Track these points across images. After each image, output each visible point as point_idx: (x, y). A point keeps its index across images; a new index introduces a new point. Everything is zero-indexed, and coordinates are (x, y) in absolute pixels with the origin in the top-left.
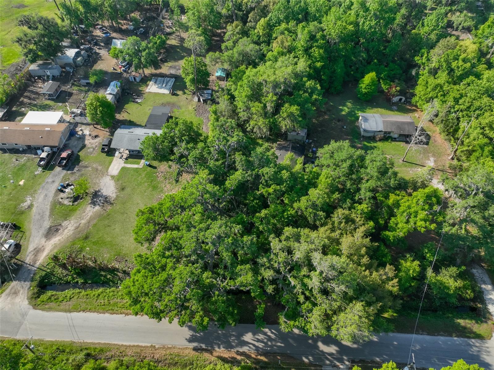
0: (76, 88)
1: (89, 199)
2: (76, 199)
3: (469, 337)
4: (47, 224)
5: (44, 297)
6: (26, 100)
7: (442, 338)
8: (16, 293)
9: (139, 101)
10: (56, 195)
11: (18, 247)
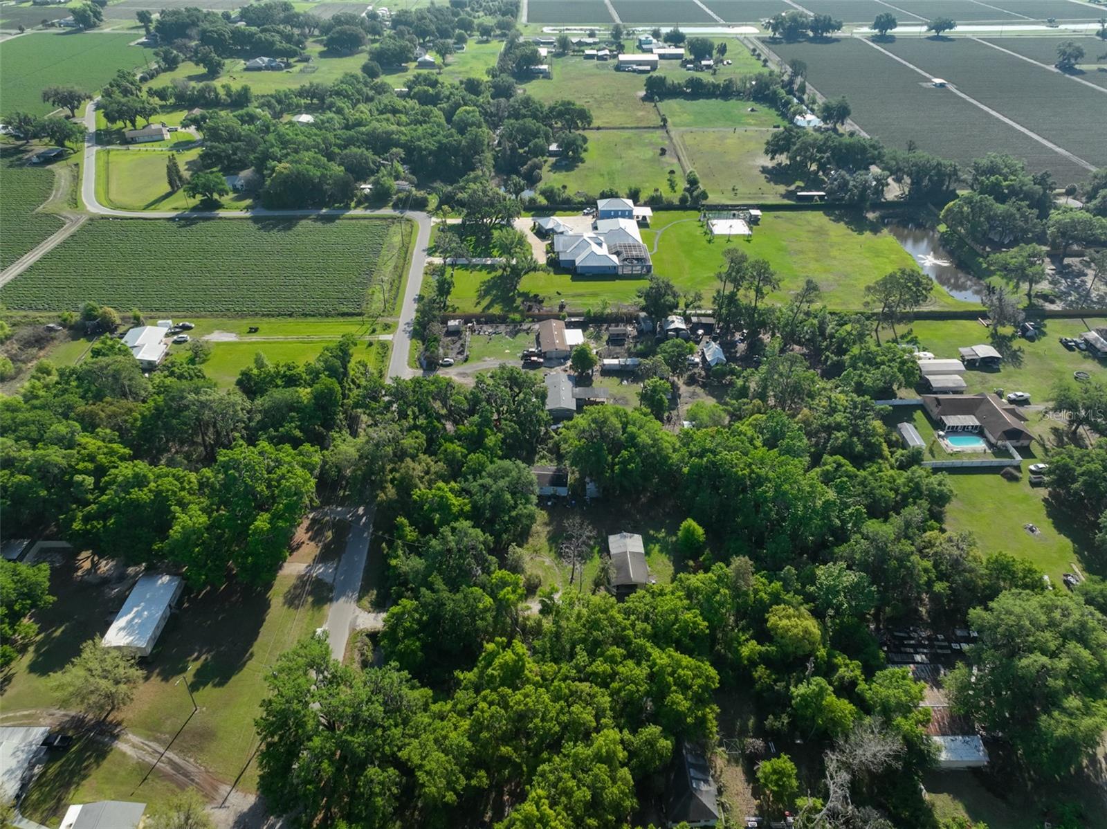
0: (631, 345)
3: (360, 592)
4: (469, 371)
7: (362, 574)
8: (415, 373)
9: (625, 382)
11: (450, 365)
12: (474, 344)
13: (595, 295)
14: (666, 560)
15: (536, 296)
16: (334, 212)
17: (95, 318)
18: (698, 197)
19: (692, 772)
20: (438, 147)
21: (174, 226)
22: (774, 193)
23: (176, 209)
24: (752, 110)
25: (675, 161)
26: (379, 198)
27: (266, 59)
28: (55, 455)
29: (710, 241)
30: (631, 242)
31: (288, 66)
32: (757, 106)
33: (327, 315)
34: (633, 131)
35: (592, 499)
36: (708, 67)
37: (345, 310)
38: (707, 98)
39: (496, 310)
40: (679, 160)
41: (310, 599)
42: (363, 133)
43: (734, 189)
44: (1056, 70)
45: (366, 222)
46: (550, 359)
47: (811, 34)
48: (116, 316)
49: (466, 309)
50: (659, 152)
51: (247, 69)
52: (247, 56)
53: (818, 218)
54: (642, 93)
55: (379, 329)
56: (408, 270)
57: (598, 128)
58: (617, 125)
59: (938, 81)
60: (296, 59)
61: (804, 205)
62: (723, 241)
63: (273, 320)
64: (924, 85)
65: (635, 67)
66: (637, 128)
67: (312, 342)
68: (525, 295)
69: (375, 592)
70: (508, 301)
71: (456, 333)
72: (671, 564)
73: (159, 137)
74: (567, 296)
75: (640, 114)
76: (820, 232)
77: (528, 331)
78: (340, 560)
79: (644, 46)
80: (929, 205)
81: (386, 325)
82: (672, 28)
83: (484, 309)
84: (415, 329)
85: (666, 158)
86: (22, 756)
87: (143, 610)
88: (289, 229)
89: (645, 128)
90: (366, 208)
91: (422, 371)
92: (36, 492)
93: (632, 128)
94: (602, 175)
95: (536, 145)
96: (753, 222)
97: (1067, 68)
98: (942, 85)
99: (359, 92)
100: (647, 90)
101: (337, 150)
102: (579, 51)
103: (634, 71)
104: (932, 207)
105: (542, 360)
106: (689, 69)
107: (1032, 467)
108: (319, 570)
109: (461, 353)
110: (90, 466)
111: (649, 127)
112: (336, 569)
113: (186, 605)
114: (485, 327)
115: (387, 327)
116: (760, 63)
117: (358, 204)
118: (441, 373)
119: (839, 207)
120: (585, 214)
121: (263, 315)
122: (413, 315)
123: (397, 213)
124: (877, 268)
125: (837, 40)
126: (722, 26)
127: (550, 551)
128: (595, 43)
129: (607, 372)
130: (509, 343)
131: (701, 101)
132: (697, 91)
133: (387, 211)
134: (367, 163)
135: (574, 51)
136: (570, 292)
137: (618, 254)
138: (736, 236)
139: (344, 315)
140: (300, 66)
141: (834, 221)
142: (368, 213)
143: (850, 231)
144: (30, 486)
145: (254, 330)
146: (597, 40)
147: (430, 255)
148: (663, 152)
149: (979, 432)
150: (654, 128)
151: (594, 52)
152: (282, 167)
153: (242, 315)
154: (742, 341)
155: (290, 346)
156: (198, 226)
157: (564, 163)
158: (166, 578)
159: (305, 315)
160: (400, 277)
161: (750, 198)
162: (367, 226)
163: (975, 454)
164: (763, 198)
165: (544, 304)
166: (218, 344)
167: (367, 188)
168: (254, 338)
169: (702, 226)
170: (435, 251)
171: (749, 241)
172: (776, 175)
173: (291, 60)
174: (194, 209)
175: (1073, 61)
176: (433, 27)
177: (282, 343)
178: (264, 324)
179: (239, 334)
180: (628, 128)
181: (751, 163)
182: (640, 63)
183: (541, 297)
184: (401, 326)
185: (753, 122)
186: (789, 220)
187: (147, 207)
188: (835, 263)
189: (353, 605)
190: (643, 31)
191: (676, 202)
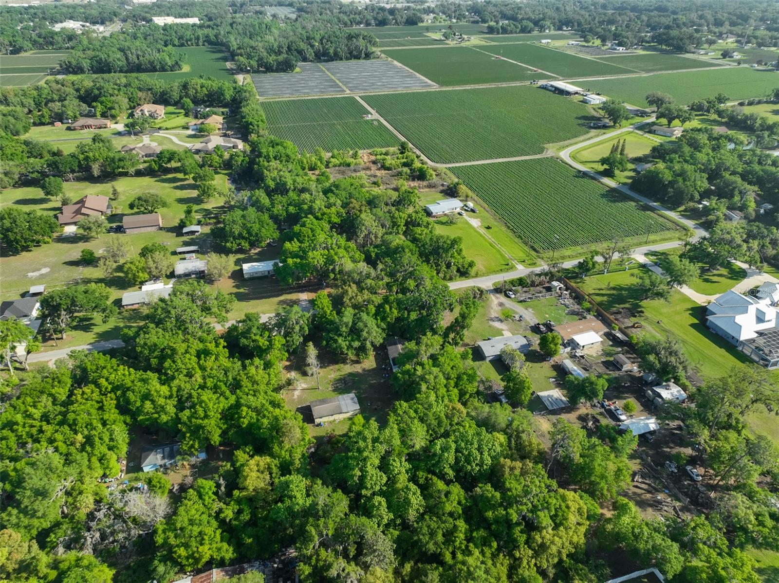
4: (508, 306)
5: (476, 289)
8: (488, 287)
9: (551, 380)
10: (520, 315)
11: (509, 297)
12: (544, 301)
16: (658, 207)
19: (167, 449)
23: (592, 168)
33: (526, 244)
39: (598, 299)
49: (584, 286)
55: (528, 263)
63: (505, 229)
67: (494, 247)
68: (636, 307)
71: (549, 288)
83: (593, 294)
86: (193, 269)
90: (682, 215)
91: (492, 288)
114: (569, 300)
115: (532, 264)
117: (681, 211)
121: (507, 225)
123: (692, 227)
130: (559, 314)
133: (690, 223)
136: (670, 328)
137: (762, 335)
142: (677, 217)
145: (488, 228)
153: (500, 220)
155: (484, 242)
156: (583, 179)
165: (630, 318)
167: (705, 204)
168: (482, 230)
174: (599, 172)
178: (500, 229)
179: (482, 225)
184: (536, 269)
187: (582, 162)
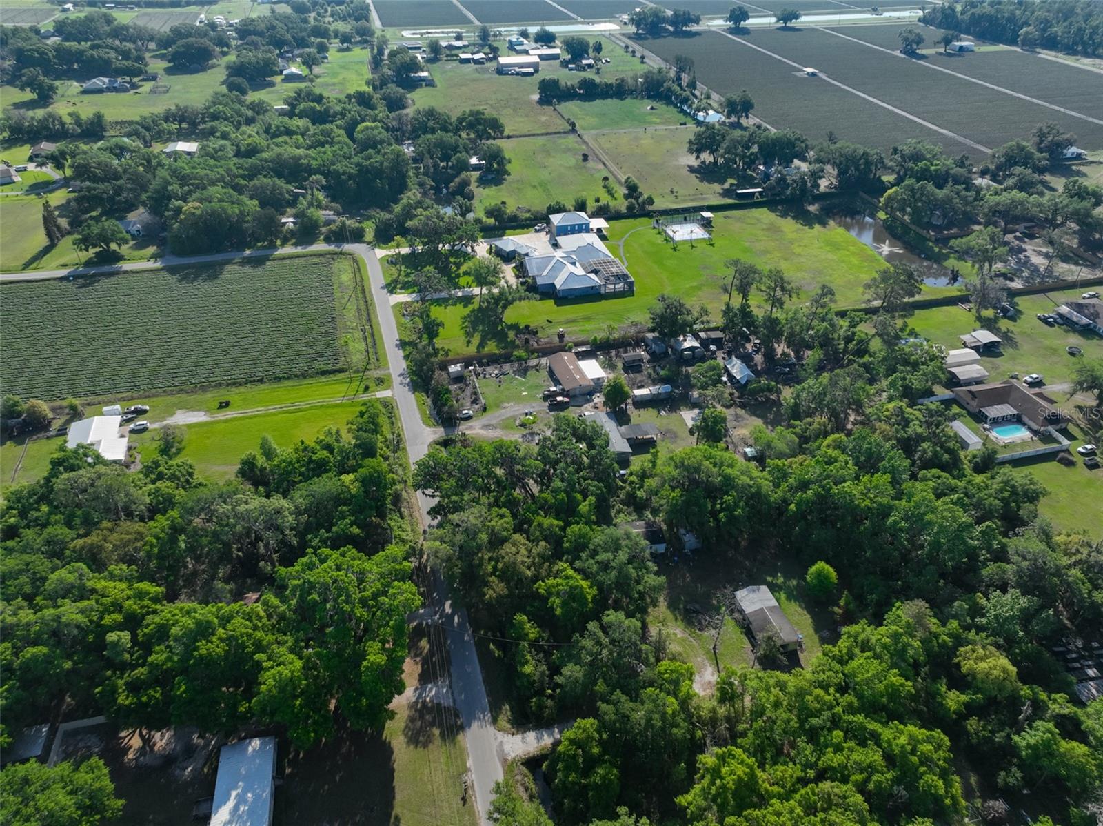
0: (650, 370)
1: (527, 431)
2: (523, 425)
3: (491, 711)
4: (493, 422)
5: (438, 447)
6: (613, 353)
7: (483, 689)
8: (436, 433)
9: (663, 413)
10: (521, 414)
11: (470, 418)
12: (485, 390)
13: (588, 319)
14: (799, 609)
15: (527, 327)
16: (260, 253)
17: (19, 414)
18: (644, 203)
20: (359, 171)
21: (71, 287)
22: (712, 193)
23: (64, 266)
24: (652, 108)
25: (601, 166)
26: (307, 232)
27: (106, 80)
28: (71, 612)
29: (675, 249)
30: (602, 258)
31: (134, 86)
32: (655, 104)
34: (545, 137)
35: (692, 551)
36: (590, 66)
37: (325, 367)
38: (603, 99)
39: (492, 347)
40: (605, 165)
41: (436, 732)
42: (266, 160)
43: (672, 192)
44: (903, 56)
45: (302, 261)
46: (575, 396)
47: (671, 29)
48: (44, 407)
49: (459, 351)
50: (581, 157)
51: (85, 92)
52: (81, 76)
53: (764, 215)
54: (536, 97)
55: (372, 385)
56: (375, 312)
57: (509, 137)
58: (525, 132)
59: (810, 70)
60: (141, 78)
61: (746, 203)
62: (687, 246)
63: (242, 389)
64: (798, 74)
65: (517, 70)
66: (547, 134)
67: (300, 410)
68: (514, 327)
69: (507, 707)
70: (500, 336)
71: (459, 379)
72: (805, 612)
73: (8, 180)
74: (560, 323)
75: (544, 118)
76: (772, 229)
77: (537, 368)
78: (450, 676)
79: (517, 48)
80: (861, 193)
81: (378, 379)
82: (539, 28)
83: (478, 348)
84: (412, 380)
85: (591, 164)
87: (245, 791)
88: (216, 277)
89: (555, 133)
90: (296, 245)
91: (442, 429)
92: (59, 666)
93: (542, 134)
94: (534, 187)
95: (458, 160)
96: (707, 224)
97: (911, 53)
98: (814, 74)
99: (238, 113)
100: (540, 93)
101: (243, 182)
102: (453, 56)
103: (517, 74)
104: (865, 196)
105: (566, 399)
106: (571, 69)
107: (1081, 449)
108: (431, 692)
109: (475, 401)
110: (118, 617)
111: (559, 133)
112: (451, 687)
113: (288, 770)
114: (489, 369)
115: (380, 382)
116: (637, 60)
117: (285, 241)
118: (463, 428)
119: (781, 202)
120: (537, 231)
121: (228, 385)
122: (404, 364)
123: (332, 248)
124: (843, 261)
125: (697, 34)
126: (582, 23)
127: (676, 619)
128: (465, 46)
129: (641, 404)
130: (522, 384)
131: (598, 102)
132: (591, 91)
133: (320, 247)
134: (281, 194)
135: (447, 56)
136: (562, 319)
137: (596, 272)
138: (698, 240)
139: (324, 373)
140: (147, 86)
141: (781, 217)
142: (299, 250)
143: (800, 226)
144: (48, 660)
145: (225, 405)
146: (466, 43)
147: (391, 292)
148: (585, 157)
149: (1018, 420)
150: (565, 133)
151: (468, 56)
152: (192, 206)
153: (203, 388)
154: (757, 352)
155: (276, 418)
156: (101, 283)
157: (490, 177)
158: (256, 743)
159: (278, 379)
160: (369, 320)
161: (692, 200)
162: (305, 266)
163: (1024, 443)
164: (704, 199)
165: (539, 335)
166: (190, 426)
167: (288, 221)
168: (228, 414)
169: (659, 233)
170: (395, 288)
171: (712, 245)
172: (706, 173)
173: (135, 80)
174: (88, 263)
175: (915, 46)
176: (288, 37)
177: (265, 416)
178: (233, 395)
179: (208, 411)
180: (538, 135)
181: (676, 163)
182: (521, 66)
183: (532, 326)
184: (396, 380)
185: (658, 120)
186: (739, 219)
187: (26, 267)
188: (803, 260)
189: (491, 730)
190: (510, 32)
191: (624, 210)
